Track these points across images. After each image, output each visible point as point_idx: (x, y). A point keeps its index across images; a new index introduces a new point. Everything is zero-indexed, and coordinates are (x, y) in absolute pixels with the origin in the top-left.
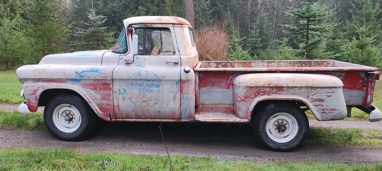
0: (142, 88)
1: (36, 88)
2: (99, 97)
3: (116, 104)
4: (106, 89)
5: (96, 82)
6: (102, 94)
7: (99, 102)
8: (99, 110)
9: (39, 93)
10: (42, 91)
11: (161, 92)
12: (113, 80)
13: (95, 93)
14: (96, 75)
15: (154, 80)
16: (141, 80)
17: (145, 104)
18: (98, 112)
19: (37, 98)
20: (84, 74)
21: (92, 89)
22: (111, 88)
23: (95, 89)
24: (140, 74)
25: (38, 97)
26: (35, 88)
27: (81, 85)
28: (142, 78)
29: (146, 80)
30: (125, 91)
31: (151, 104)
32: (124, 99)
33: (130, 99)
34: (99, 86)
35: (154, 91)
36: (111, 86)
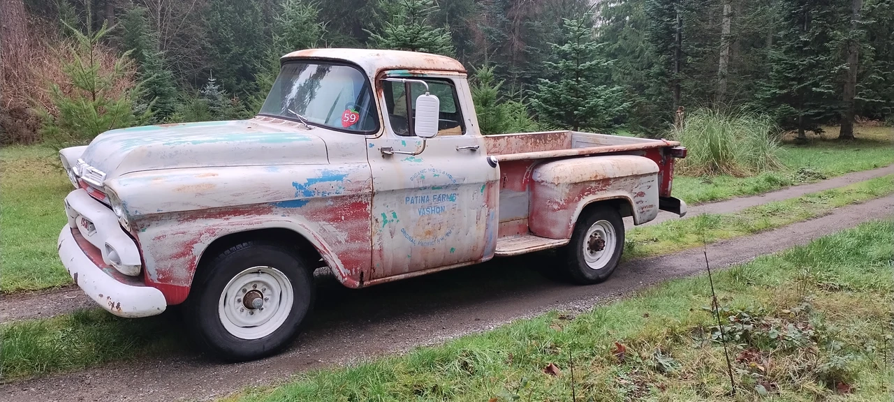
0: (426, 204)
1: (192, 238)
2: (343, 236)
3: (376, 247)
4: (357, 216)
5: (340, 203)
6: (351, 229)
7: (343, 248)
8: (341, 267)
9: (199, 249)
10: (209, 243)
11: (457, 209)
12: (373, 194)
13: (335, 229)
14: (340, 188)
15: (447, 187)
16: (425, 188)
17: (430, 239)
18: (340, 271)
19: (196, 262)
20: (313, 186)
21: (329, 220)
22: (369, 212)
23: (336, 219)
24: (423, 177)
25: (197, 260)
26: (188, 238)
27: (306, 213)
28: (427, 185)
29: (434, 188)
30: (395, 216)
31: (439, 237)
32: (392, 234)
33: (404, 232)
34: (344, 210)
35: (446, 209)
36: (369, 207)
